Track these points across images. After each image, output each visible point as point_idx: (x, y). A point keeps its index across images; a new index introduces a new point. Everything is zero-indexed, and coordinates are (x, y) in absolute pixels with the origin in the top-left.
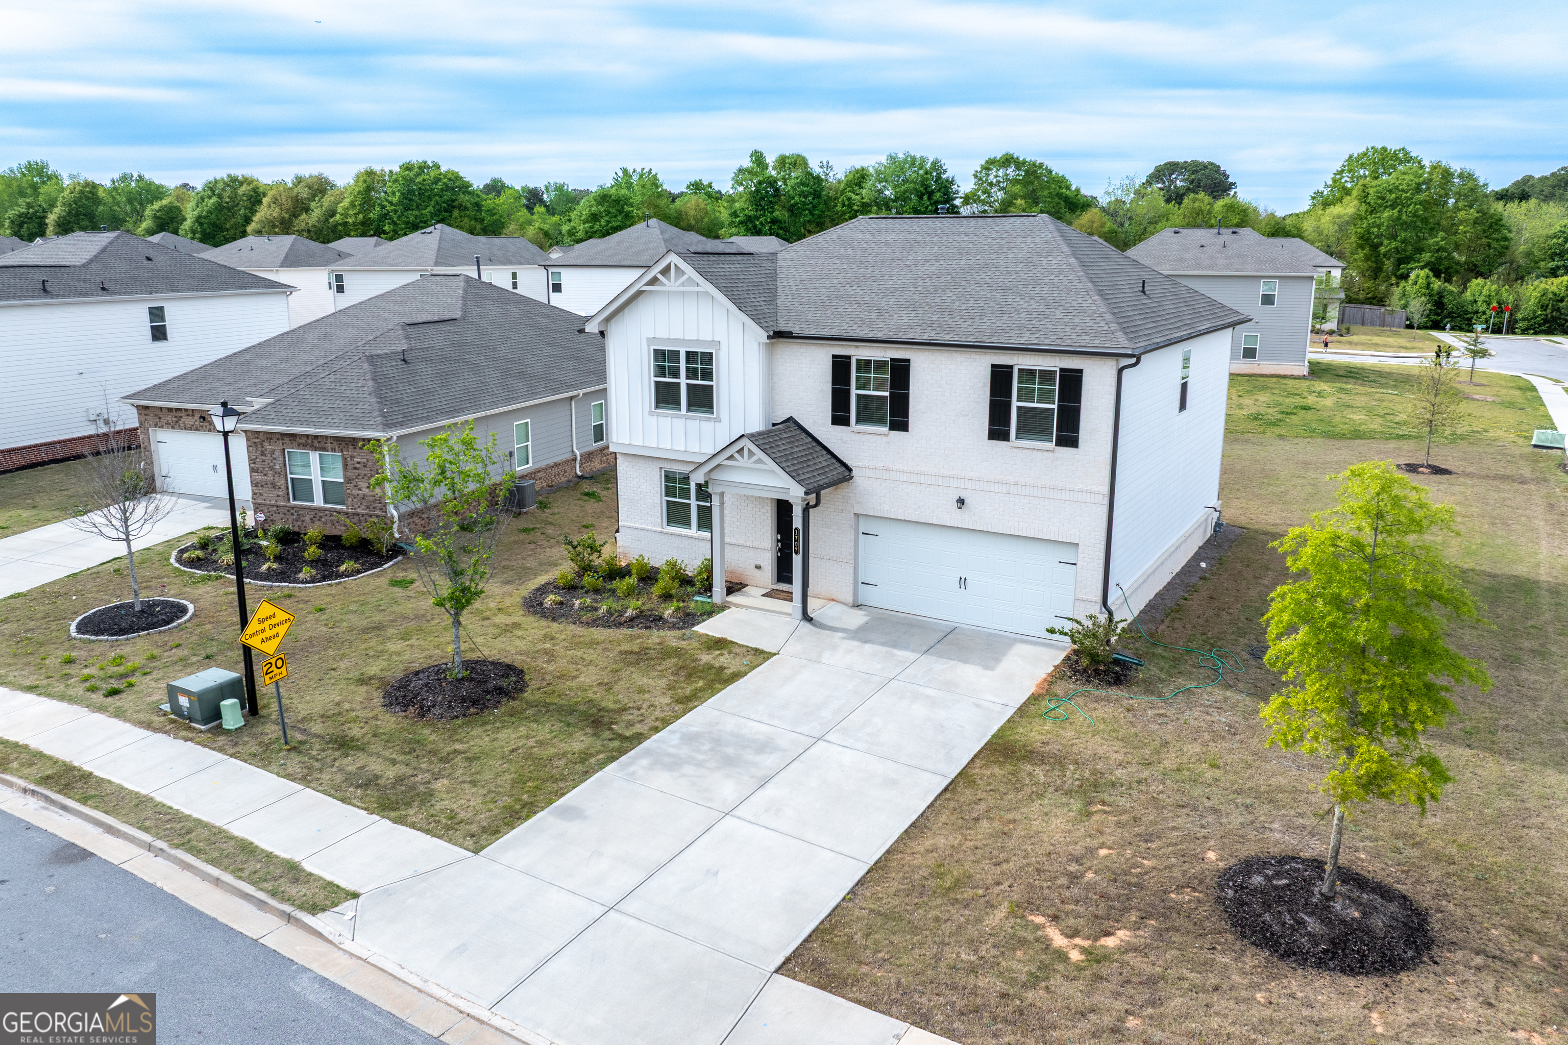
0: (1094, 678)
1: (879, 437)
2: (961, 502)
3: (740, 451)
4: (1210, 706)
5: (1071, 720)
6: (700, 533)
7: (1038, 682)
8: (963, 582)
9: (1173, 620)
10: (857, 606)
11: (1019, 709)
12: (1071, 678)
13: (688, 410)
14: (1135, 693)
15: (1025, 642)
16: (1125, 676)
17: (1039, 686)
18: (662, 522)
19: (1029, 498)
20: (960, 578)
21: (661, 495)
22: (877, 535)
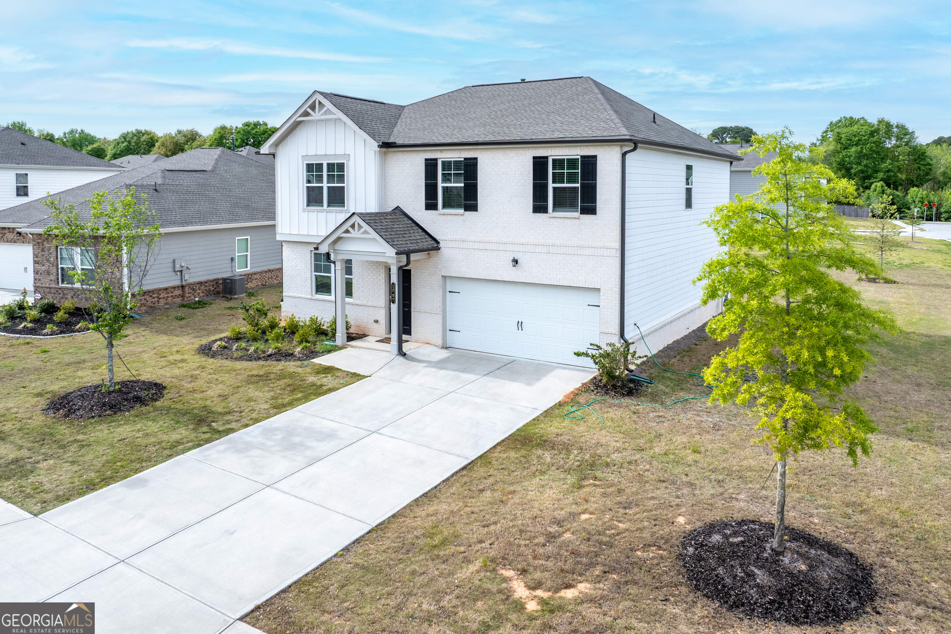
0: (612, 391)
1: (457, 217)
2: (516, 262)
3: (353, 226)
4: (702, 411)
5: (585, 420)
7: (566, 394)
8: (520, 325)
9: (683, 356)
10: (445, 347)
11: (546, 411)
12: (593, 391)
13: (329, 206)
14: (642, 402)
15: (565, 368)
16: (637, 390)
17: (567, 396)
18: (312, 292)
19: (563, 256)
20: (518, 322)
21: (311, 271)
22: (459, 293)
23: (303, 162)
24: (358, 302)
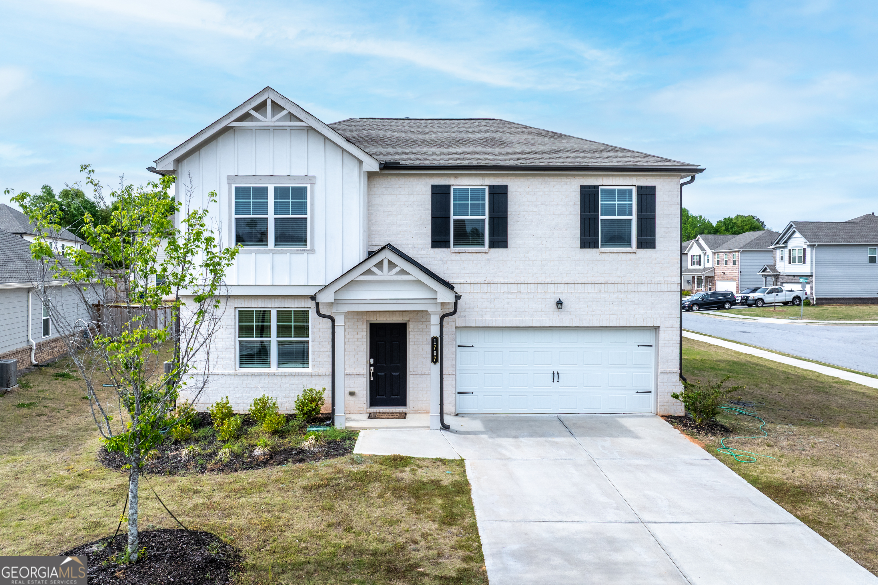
1: (479, 255)
3: (379, 265)
6: (280, 369)
7: (689, 440)
8: (556, 376)
10: (455, 414)
11: (719, 460)
13: (276, 245)
17: (694, 442)
18: (235, 365)
19: (617, 294)
20: (554, 373)
21: (235, 336)
22: (473, 346)
23: (229, 184)
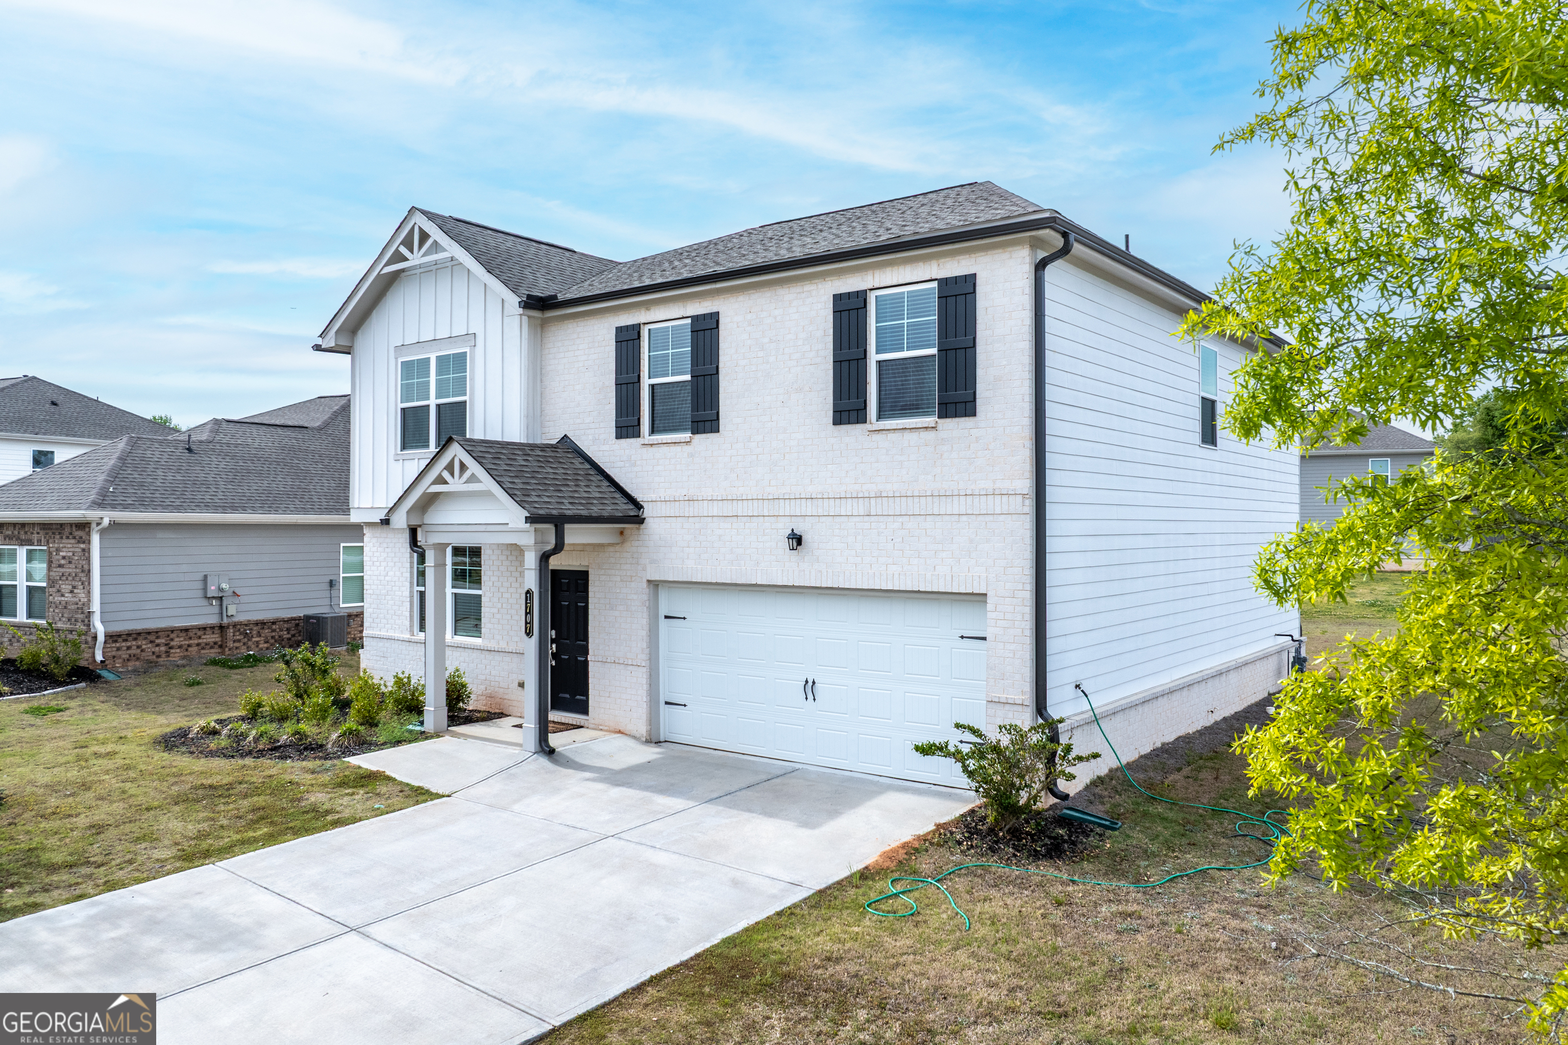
0: (1007, 844)
1: (678, 449)
2: (797, 540)
3: (450, 468)
4: (1244, 902)
5: (920, 918)
6: (456, 637)
7: (888, 848)
8: (810, 687)
9: (1199, 769)
10: (654, 740)
11: (821, 892)
12: (960, 843)
13: (439, 444)
14: (1084, 874)
15: (905, 790)
16: (1074, 843)
17: (889, 855)
18: (411, 626)
19: (900, 519)
20: (807, 682)
21: (411, 583)
22: (684, 618)
23: (396, 359)
24: (492, 645)
